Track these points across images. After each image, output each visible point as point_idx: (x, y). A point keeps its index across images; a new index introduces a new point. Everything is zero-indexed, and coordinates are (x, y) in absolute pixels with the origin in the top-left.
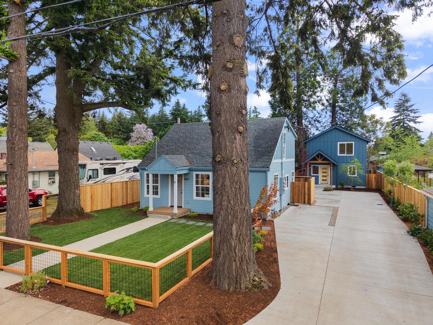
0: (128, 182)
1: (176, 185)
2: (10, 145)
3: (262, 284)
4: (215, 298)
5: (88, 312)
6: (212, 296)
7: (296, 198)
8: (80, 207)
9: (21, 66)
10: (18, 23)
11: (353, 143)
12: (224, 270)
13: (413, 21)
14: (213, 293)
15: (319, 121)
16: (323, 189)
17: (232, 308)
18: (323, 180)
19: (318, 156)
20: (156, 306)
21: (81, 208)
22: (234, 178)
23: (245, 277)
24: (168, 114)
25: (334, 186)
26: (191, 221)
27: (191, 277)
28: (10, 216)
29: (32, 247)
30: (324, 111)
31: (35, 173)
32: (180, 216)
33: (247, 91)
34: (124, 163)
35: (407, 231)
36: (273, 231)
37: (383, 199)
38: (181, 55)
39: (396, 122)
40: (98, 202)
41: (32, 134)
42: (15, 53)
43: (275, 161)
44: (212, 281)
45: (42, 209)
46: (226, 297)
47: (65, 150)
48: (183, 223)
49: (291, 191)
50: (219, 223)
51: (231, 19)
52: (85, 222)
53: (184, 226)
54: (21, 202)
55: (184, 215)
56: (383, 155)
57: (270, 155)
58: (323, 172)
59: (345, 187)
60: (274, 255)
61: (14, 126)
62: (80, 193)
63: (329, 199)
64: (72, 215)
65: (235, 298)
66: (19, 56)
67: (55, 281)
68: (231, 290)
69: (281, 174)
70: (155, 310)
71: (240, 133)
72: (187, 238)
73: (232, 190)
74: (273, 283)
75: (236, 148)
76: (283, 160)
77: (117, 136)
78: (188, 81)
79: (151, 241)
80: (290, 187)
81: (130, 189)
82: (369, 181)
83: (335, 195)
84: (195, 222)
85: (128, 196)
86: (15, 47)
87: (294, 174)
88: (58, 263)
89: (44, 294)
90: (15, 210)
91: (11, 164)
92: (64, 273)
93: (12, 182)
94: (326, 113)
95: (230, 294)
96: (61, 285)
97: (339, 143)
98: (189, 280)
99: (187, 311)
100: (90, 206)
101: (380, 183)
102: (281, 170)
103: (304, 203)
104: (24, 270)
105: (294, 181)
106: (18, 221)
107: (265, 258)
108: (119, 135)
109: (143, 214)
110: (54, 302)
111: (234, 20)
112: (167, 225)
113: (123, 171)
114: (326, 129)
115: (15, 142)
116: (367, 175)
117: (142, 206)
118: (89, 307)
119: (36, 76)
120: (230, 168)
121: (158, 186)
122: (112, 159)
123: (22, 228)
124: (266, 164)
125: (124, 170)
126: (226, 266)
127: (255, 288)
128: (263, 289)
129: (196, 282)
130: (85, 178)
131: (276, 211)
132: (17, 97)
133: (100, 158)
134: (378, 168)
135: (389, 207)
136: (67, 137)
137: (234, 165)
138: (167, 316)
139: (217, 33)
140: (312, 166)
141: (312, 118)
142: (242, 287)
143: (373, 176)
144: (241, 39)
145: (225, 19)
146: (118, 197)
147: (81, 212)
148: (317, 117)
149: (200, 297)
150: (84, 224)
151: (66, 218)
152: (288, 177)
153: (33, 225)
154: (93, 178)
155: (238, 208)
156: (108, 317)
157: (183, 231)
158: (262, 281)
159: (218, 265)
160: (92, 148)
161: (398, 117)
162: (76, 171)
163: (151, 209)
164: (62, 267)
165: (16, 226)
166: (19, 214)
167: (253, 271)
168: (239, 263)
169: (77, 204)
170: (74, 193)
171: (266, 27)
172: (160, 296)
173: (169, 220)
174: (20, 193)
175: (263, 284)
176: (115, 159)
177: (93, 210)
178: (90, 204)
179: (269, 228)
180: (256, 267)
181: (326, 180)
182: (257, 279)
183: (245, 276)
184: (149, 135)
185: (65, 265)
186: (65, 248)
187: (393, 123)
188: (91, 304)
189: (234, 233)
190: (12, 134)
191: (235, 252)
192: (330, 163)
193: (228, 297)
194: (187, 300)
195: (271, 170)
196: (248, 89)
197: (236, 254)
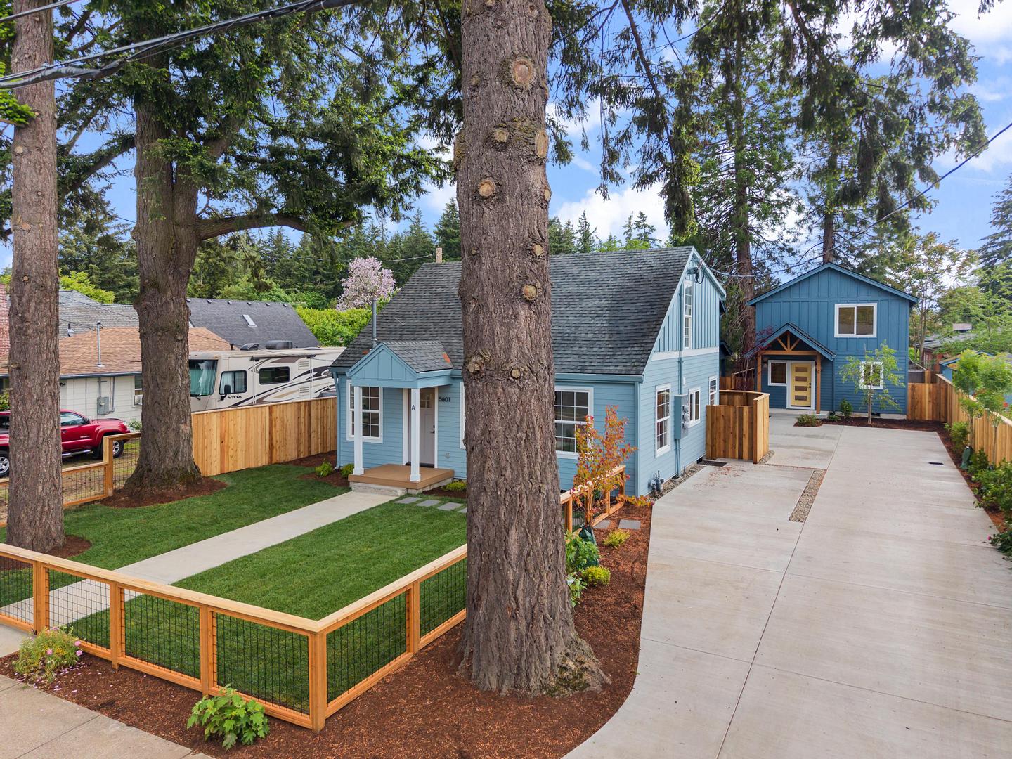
0: (313, 404)
1: (416, 414)
2: (15, 324)
3: (584, 678)
4: (462, 711)
5: (157, 734)
6: (455, 706)
7: (720, 444)
8: (191, 465)
9: (41, 139)
10: (34, 36)
11: (875, 305)
12: (488, 640)
13: (980, 11)
14: (461, 696)
15: (792, 249)
16: (796, 421)
17: (499, 739)
18: (797, 398)
19: (784, 337)
20: (317, 726)
21: (194, 468)
22: (512, 413)
23: (542, 660)
24: (432, 234)
25: (825, 414)
26: (451, 501)
27: (416, 650)
28: (17, 489)
29: (48, 569)
30: (805, 226)
31: (103, 379)
32: (428, 489)
33: (547, 199)
34: (309, 357)
35: (990, 538)
36: (646, 531)
37: (947, 448)
38: (434, 98)
39: (998, 248)
40: (239, 452)
41: (114, 283)
42: (25, 107)
43: (661, 358)
44: (462, 665)
45: (102, 469)
46: (490, 708)
47: (157, 330)
48: (430, 508)
49: (707, 428)
50: (477, 524)
51: (505, 22)
52: (199, 502)
53: (434, 514)
54: (42, 454)
55: (436, 486)
56: (962, 331)
57: (647, 343)
58: (797, 379)
59: (853, 415)
60: (635, 596)
61: (26, 278)
62: (191, 431)
63: (805, 448)
64: (171, 484)
65: (510, 713)
66: (37, 114)
67: (98, 652)
68: (505, 690)
69: (677, 388)
70: (315, 735)
71: (529, 302)
72: (431, 547)
73: (508, 443)
74: (614, 675)
75: (519, 341)
76: (683, 352)
77: (311, 286)
78: (447, 163)
79: (344, 553)
80: (704, 418)
81: (317, 419)
82: (916, 402)
83: (823, 437)
84: (458, 505)
85: (312, 436)
86: (28, 94)
87: (717, 385)
88: (104, 608)
89: (67, 684)
90: (28, 474)
91: (19, 368)
92: (116, 634)
93: (20, 408)
94: (810, 229)
95: (501, 701)
96: (110, 662)
97: (837, 307)
98: (412, 658)
99: (389, 741)
100: (219, 460)
101: (943, 405)
102: (677, 379)
103: (741, 457)
104: (32, 623)
105: (716, 403)
106: (34, 501)
107: (610, 605)
108: (316, 284)
109: (340, 481)
110: (84, 705)
111: (512, 22)
112: (392, 510)
113: (308, 376)
114: (809, 270)
115: (27, 315)
116: (910, 384)
117: (341, 462)
118: (164, 721)
119: (91, 156)
120: (503, 388)
121: (378, 414)
122: (281, 345)
123: (44, 517)
124: (636, 364)
125: (308, 372)
126: (494, 630)
127: (566, 687)
128: (587, 689)
129: (426, 665)
130: (216, 392)
131: (662, 481)
132: (31, 211)
133: (252, 344)
134: (942, 369)
135: (957, 471)
136: (161, 301)
137: (512, 382)
138: (339, 753)
139: (472, 56)
140: (770, 362)
141: (775, 243)
142: (532, 683)
143: (927, 387)
144: (530, 70)
145: (491, 20)
146: (288, 438)
147: (194, 476)
148: (787, 241)
149: (426, 707)
150: (198, 505)
151: (156, 491)
152: (697, 394)
153: (80, 506)
154: (235, 392)
155: (523, 487)
156: (202, 751)
157: (427, 528)
158: (586, 669)
159: (475, 627)
160: (247, 317)
161: (1002, 234)
162: (183, 379)
163: (358, 470)
164: (111, 617)
165: (30, 513)
166: (36, 483)
167: (561, 643)
168: (524, 624)
169: (183, 457)
170: (178, 431)
171: (627, 30)
172: (329, 701)
173: (398, 499)
174: (38, 434)
175: (586, 676)
176: (287, 346)
177: (226, 471)
178: (219, 457)
179: (636, 524)
180: (573, 634)
181: (804, 398)
182: (571, 664)
183: (540, 656)
184: (385, 283)
185: (118, 614)
186: (121, 575)
187: (989, 250)
188: (168, 713)
189: (514, 549)
190: (20, 298)
191: (515, 598)
192: (816, 356)
193: (494, 708)
194: (393, 712)
195: (646, 379)
196: (551, 193)
197: (517, 603)
